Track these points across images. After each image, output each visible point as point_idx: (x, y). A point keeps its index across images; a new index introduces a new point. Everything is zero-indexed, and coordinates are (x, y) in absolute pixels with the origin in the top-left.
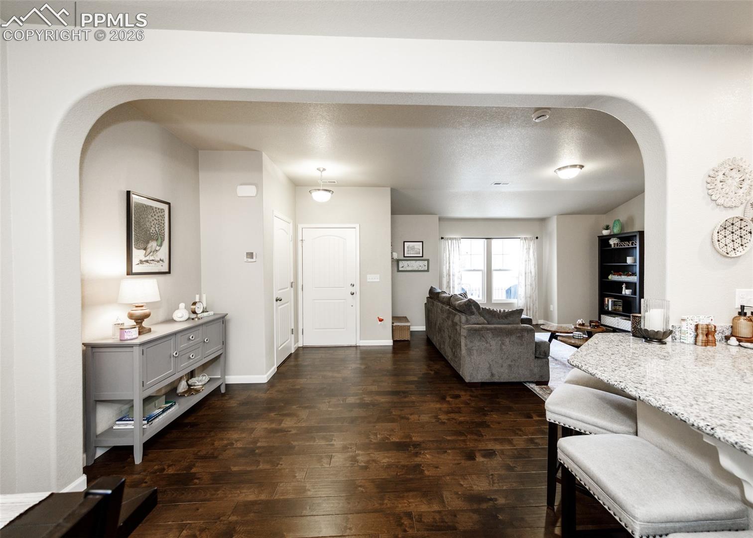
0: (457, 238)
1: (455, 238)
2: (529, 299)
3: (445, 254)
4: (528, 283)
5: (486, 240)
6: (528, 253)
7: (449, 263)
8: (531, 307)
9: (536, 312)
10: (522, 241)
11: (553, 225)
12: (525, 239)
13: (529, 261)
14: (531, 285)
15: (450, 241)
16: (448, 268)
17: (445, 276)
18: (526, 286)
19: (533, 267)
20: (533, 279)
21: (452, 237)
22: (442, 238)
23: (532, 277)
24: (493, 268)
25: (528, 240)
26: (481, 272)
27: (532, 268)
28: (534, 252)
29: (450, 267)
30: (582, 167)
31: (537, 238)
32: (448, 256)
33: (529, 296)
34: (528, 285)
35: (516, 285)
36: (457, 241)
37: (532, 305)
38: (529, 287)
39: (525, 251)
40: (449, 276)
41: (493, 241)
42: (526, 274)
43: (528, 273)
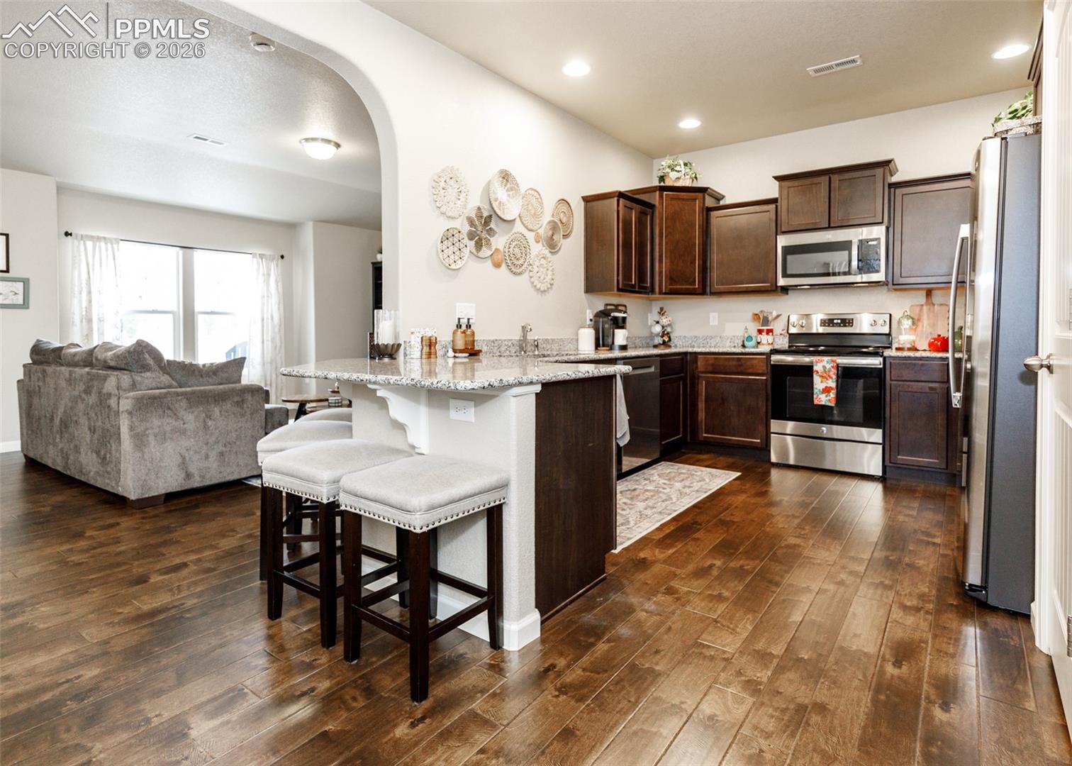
0: (110, 239)
1: (105, 238)
2: (269, 365)
3: (76, 273)
4: (268, 337)
5: (180, 251)
6: (267, 282)
7: (89, 292)
8: (274, 380)
9: (282, 389)
10: (255, 259)
11: (308, 236)
12: (261, 256)
13: (268, 297)
14: (273, 340)
15: (89, 244)
16: (84, 304)
17: (77, 320)
18: (263, 342)
19: (275, 308)
20: (277, 330)
21: (94, 234)
22: (67, 234)
23: (273, 327)
24: (198, 308)
25: (266, 259)
26: (171, 315)
27: (274, 308)
28: (277, 282)
29: (90, 301)
30: (338, 146)
31: (282, 257)
32: (84, 276)
33: (269, 360)
34: (268, 341)
35: (246, 343)
36: (109, 245)
37: (274, 376)
38: (269, 345)
39: (261, 278)
40: (90, 321)
41: (198, 255)
42: (263, 320)
43: (268, 319)
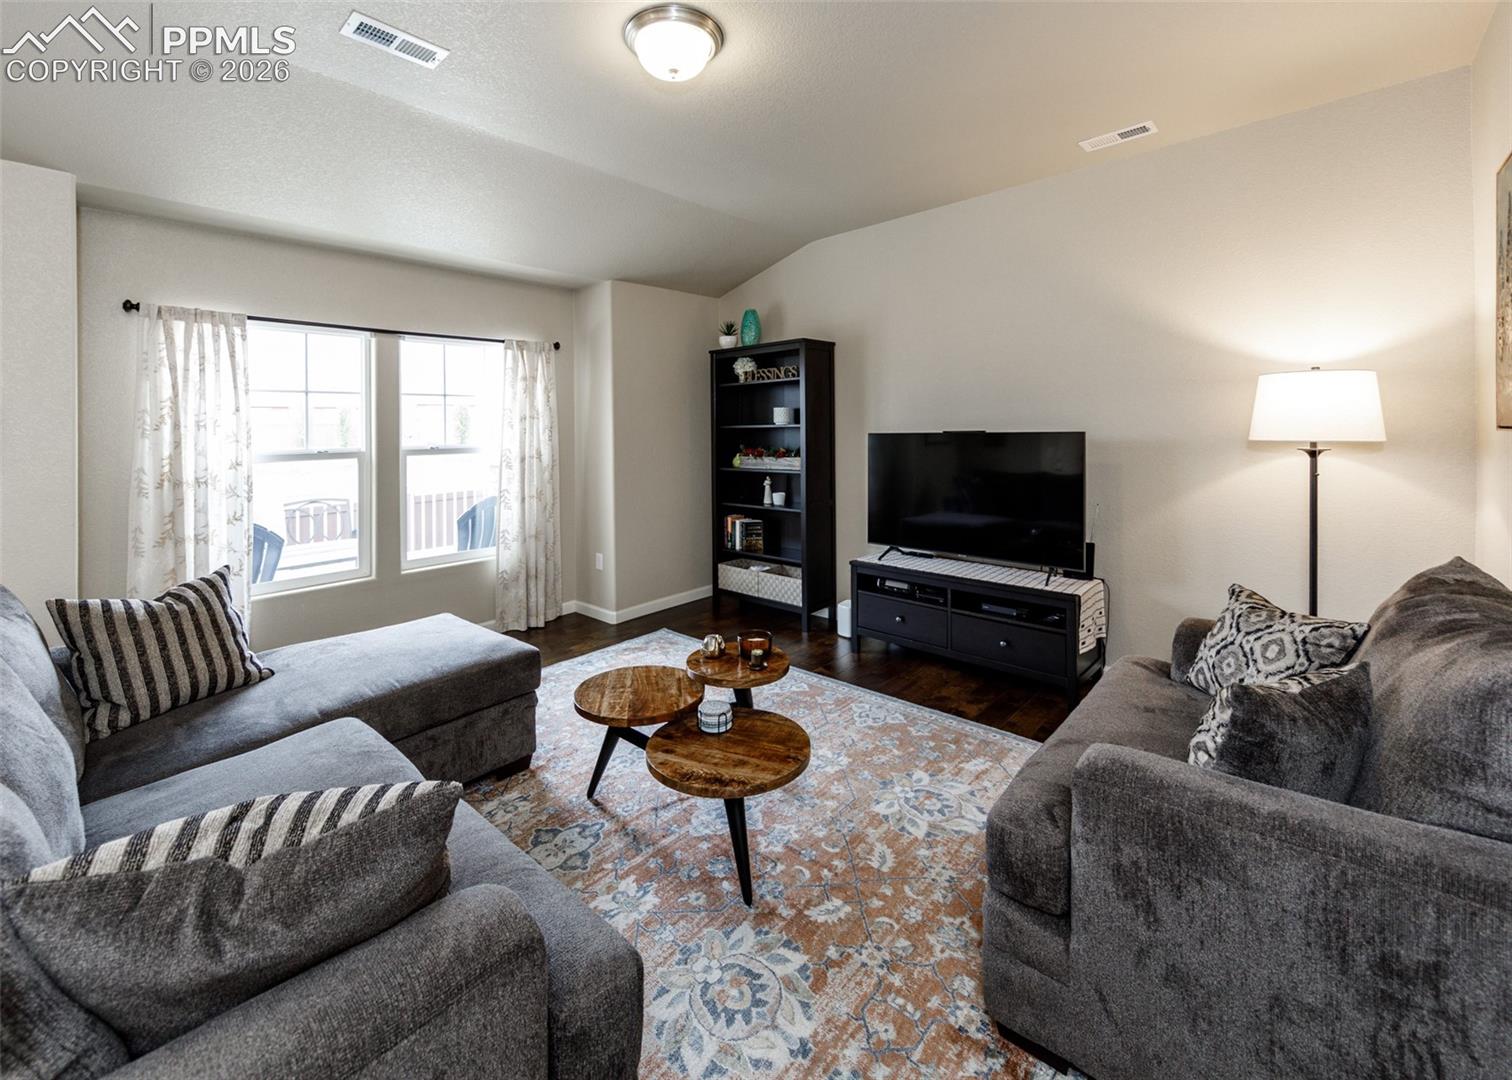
0: (222, 315)
1: (212, 314)
2: (533, 539)
3: (147, 386)
4: (531, 490)
5: (373, 340)
6: (530, 391)
7: (176, 426)
8: (541, 567)
9: (555, 581)
10: (509, 352)
11: (602, 308)
12: (521, 345)
13: (532, 417)
14: (540, 495)
15: (179, 327)
16: (167, 451)
17: (149, 480)
18: (523, 500)
19: (544, 437)
20: (547, 475)
22: (129, 306)
23: (541, 471)
24: (406, 442)
25: (529, 350)
26: (354, 462)
27: (543, 440)
28: (547, 390)
29: (177, 445)
31: (557, 346)
32: (167, 392)
33: (533, 532)
34: (531, 497)
35: (493, 499)
36: (222, 330)
37: (542, 560)
38: (533, 505)
39: (520, 385)
40: (177, 484)
41: (407, 345)
42: (523, 460)
43: (531, 457)
